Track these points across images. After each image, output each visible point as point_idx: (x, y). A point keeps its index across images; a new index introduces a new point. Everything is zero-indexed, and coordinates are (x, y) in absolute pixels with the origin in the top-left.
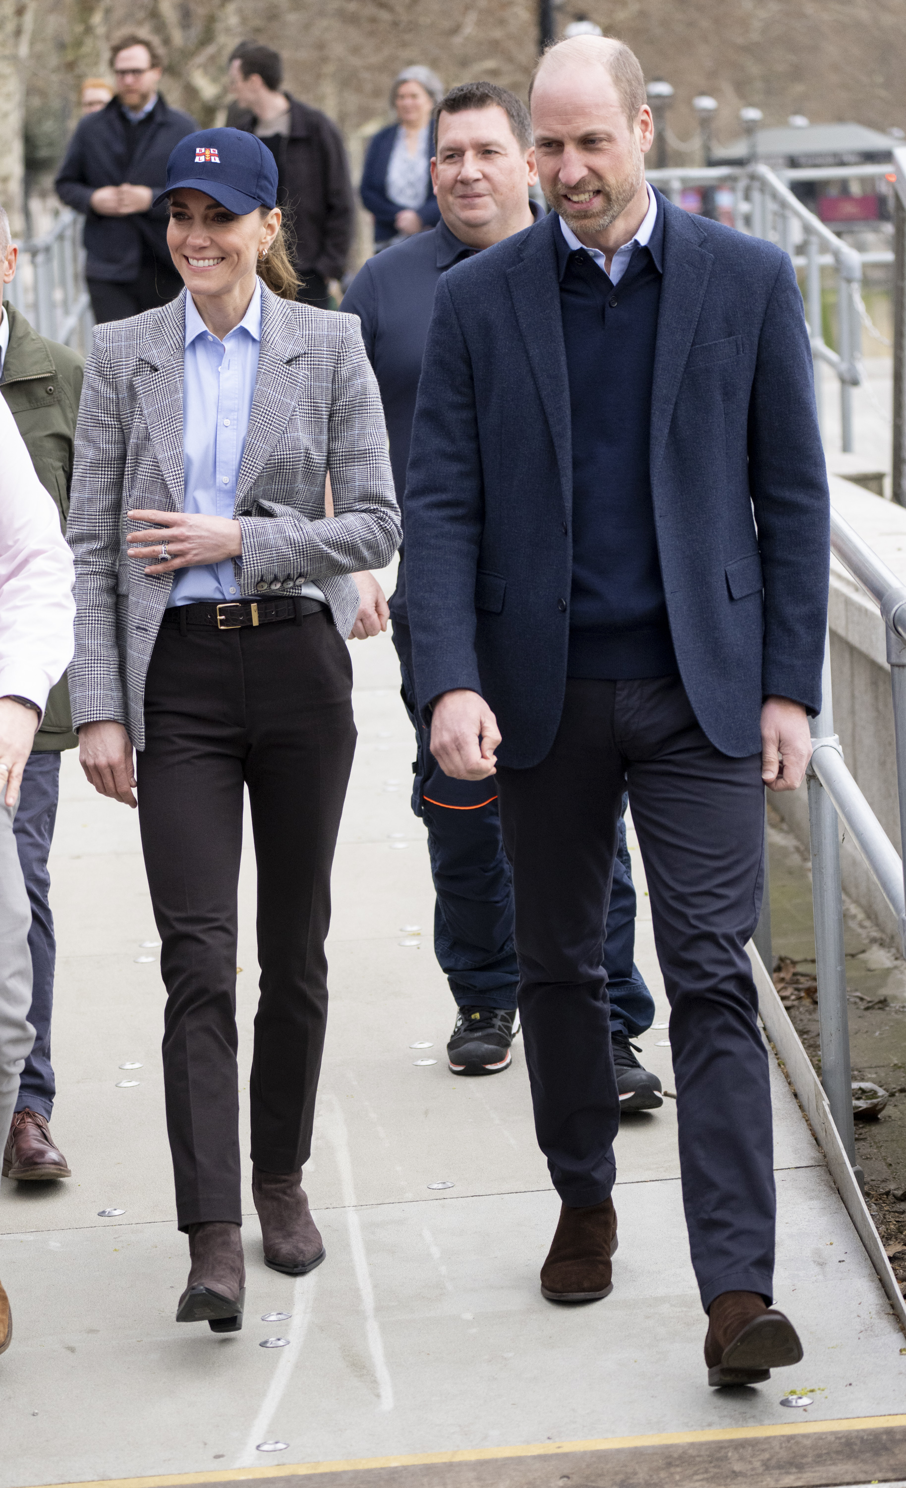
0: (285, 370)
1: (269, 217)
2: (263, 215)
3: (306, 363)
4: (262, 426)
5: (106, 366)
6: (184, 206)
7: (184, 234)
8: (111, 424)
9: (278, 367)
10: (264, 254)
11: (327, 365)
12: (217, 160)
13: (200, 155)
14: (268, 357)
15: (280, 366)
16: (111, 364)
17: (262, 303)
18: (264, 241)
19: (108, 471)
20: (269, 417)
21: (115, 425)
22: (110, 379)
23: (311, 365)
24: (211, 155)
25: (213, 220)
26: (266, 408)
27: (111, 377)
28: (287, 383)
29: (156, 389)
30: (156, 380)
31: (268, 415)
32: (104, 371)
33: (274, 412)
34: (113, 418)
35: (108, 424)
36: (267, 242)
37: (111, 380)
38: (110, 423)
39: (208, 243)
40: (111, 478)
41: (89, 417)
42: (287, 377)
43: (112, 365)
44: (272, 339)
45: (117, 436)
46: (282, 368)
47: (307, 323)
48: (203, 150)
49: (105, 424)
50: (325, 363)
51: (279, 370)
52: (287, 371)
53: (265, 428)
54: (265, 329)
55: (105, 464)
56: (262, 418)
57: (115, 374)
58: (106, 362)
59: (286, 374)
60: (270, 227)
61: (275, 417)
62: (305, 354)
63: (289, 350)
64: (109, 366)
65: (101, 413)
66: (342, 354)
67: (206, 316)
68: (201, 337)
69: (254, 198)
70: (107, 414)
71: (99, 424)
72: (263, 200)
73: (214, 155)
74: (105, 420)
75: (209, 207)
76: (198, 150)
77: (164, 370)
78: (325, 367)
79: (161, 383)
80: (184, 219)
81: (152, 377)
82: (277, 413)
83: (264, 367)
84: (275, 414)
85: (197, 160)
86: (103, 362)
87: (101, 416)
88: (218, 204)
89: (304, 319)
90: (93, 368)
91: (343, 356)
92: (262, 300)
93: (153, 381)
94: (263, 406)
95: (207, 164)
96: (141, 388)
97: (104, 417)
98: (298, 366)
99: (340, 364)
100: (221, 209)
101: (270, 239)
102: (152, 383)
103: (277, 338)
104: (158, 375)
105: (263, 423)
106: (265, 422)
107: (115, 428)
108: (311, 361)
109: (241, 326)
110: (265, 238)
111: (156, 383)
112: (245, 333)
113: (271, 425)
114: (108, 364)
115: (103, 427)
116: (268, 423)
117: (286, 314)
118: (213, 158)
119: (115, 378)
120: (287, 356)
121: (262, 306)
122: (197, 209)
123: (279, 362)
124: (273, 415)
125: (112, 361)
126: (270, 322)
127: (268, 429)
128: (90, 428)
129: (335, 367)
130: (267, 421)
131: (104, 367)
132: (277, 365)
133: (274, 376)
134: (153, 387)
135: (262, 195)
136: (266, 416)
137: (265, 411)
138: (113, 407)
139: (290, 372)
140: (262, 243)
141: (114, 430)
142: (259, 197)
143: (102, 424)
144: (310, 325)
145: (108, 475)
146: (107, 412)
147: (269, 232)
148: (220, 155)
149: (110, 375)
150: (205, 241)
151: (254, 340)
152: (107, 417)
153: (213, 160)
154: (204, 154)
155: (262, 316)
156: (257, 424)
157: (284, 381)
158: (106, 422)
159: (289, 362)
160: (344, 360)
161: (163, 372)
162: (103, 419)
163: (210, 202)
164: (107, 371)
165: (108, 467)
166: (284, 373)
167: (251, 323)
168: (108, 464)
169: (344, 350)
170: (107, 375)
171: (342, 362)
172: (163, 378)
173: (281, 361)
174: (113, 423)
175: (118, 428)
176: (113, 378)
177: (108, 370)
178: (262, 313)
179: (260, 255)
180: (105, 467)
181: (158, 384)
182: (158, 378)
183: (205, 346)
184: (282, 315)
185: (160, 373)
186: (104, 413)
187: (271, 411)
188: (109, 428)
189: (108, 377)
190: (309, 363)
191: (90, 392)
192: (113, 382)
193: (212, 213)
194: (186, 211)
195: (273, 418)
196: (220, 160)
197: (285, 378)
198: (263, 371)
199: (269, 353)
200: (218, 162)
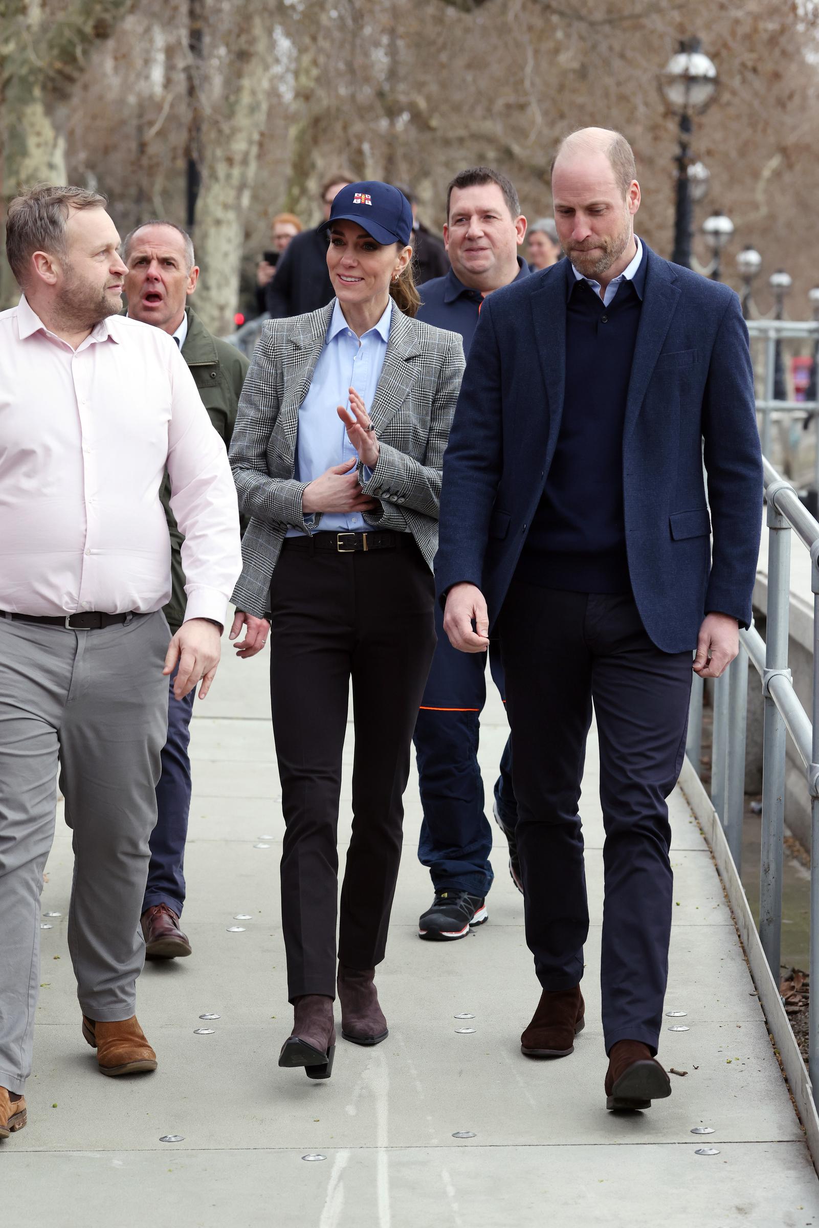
0: (404, 365)
1: (403, 251)
2: (399, 249)
3: (420, 362)
4: (383, 404)
5: (270, 348)
6: (342, 234)
7: (340, 256)
8: (269, 393)
9: (399, 363)
10: (396, 278)
11: (435, 365)
12: (370, 203)
13: (357, 198)
14: (392, 354)
15: (400, 362)
16: (274, 347)
17: (392, 316)
18: (397, 269)
19: (263, 427)
20: (388, 398)
21: (272, 393)
22: (272, 358)
23: (424, 363)
24: (366, 199)
25: (362, 247)
26: (387, 391)
27: (273, 357)
28: (404, 375)
29: (297, 363)
30: (298, 356)
31: (388, 396)
32: (268, 352)
33: (393, 394)
34: (271, 388)
35: (267, 392)
36: (399, 270)
37: (273, 359)
38: (268, 391)
39: (355, 264)
40: (265, 433)
41: (253, 386)
42: (405, 370)
43: (275, 348)
44: (397, 342)
45: (272, 402)
46: (402, 364)
47: (424, 334)
48: (360, 195)
49: (265, 392)
50: (434, 363)
51: (399, 365)
52: (405, 366)
53: (385, 405)
54: (392, 334)
55: (262, 422)
56: (383, 398)
57: (276, 355)
58: (271, 346)
59: (404, 369)
60: (403, 259)
61: (393, 398)
62: (420, 355)
63: (408, 352)
64: (273, 348)
65: (263, 383)
66: (447, 359)
67: (349, 319)
68: (343, 333)
69: (394, 234)
70: (267, 384)
71: (260, 391)
72: (401, 237)
73: (368, 199)
74: (264, 389)
75: (360, 237)
76: (356, 195)
77: (305, 350)
79: (301, 359)
80: (341, 244)
81: (296, 354)
82: (395, 396)
83: (389, 361)
84: (393, 396)
85: (355, 201)
86: (269, 345)
87: (262, 386)
88: (368, 235)
89: (422, 332)
90: (261, 350)
91: (449, 360)
92: (392, 314)
93: (296, 357)
94: (385, 390)
95: (362, 205)
96: (286, 360)
97: (265, 387)
98: (414, 364)
100: (370, 239)
101: (401, 268)
102: (294, 358)
103: (400, 342)
104: (300, 353)
105: (384, 402)
106: (386, 401)
107: (272, 396)
108: (424, 361)
109: (375, 329)
110: (398, 267)
111: (298, 359)
112: (377, 335)
113: (389, 403)
114: (272, 347)
115: (262, 394)
116: (387, 402)
117: (409, 327)
118: (366, 201)
119: (276, 358)
120: (407, 355)
121: (391, 318)
122: (351, 237)
123: (400, 359)
124: (391, 397)
125: (275, 345)
126: (396, 330)
127: (387, 406)
128: (253, 394)
130: (387, 400)
131: (269, 349)
132: (399, 361)
133: (395, 368)
134: (295, 361)
135: (401, 233)
136: (386, 397)
137: (386, 393)
138: (271, 380)
139: (407, 367)
140: (395, 270)
141: (270, 397)
142: (398, 235)
143: (262, 392)
144: (426, 335)
145: (263, 430)
146: (267, 383)
147: (402, 263)
148: (372, 200)
149: (272, 355)
150: (354, 261)
151: (383, 341)
152: (267, 387)
153: (367, 203)
154: (360, 198)
155: (391, 325)
156: (379, 402)
157: (403, 373)
158: (266, 391)
159: (407, 360)
160: (448, 362)
161: (304, 352)
162: (263, 388)
163: (361, 233)
164: (270, 352)
165: (264, 425)
166: (403, 367)
167: (382, 327)
168: (264, 422)
170: (270, 355)
171: (447, 364)
172: (303, 356)
173: (401, 358)
174: (270, 392)
175: (274, 396)
176: (274, 358)
177: (272, 351)
178: (391, 323)
179: (393, 279)
180: (261, 424)
181: (299, 360)
182: (300, 356)
183: (346, 340)
184: (405, 327)
185: (302, 352)
186: (265, 384)
187: (391, 393)
188: (267, 395)
189: (271, 357)
190: (423, 362)
191: (256, 368)
192: (274, 360)
193: (362, 241)
194: (342, 237)
195: (392, 399)
196: (372, 203)
197: (404, 371)
198: (387, 364)
199: (393, 352)
200: (371, 205)
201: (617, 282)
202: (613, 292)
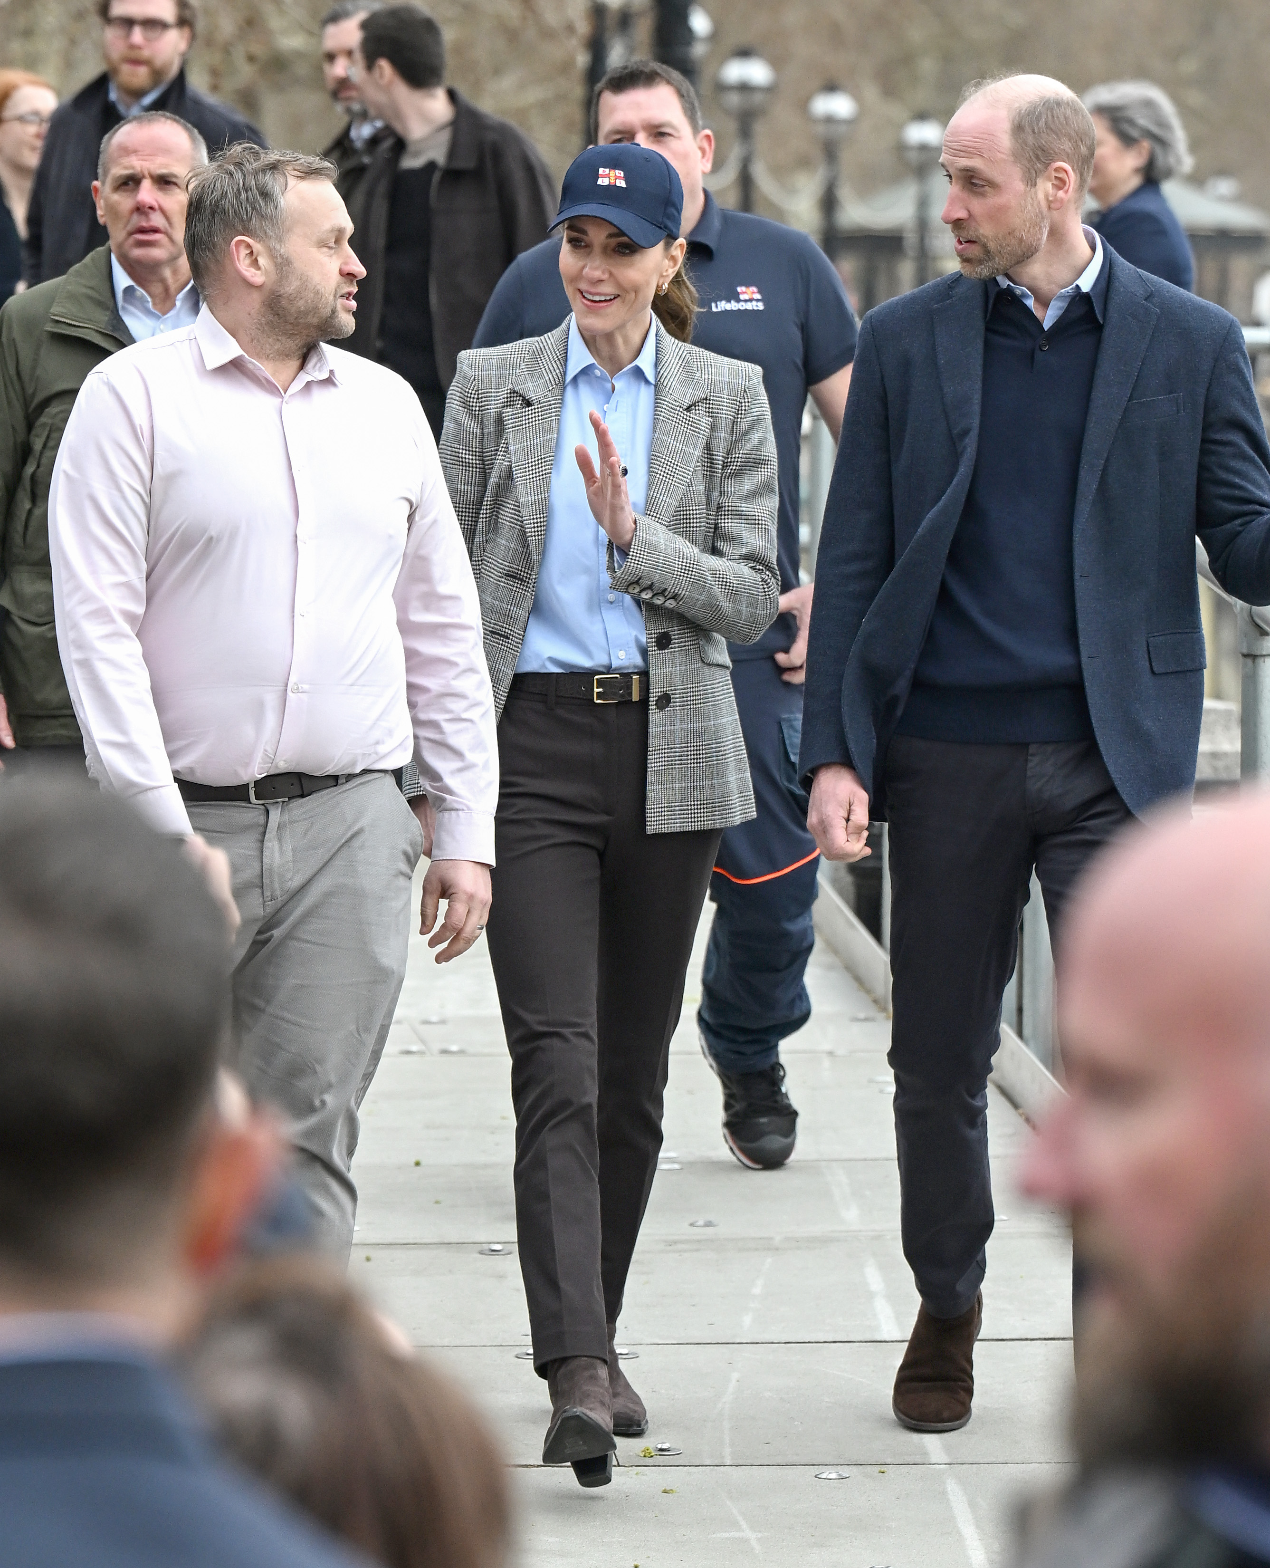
0: (685, 417)
1: (673, 248)
2: (668, 246)
3: (708, 410)
4: (664, 479)
5: (473, 396)
6: (582, 231)
7: (581, 264)
8: (472, 463)
9: (678, 414)
10: (664, 288)
11: (726, 414)
12: (623, 184)
13: (603, 176)
14: (665, 402)
15: (680, 413)
16: (478, 394)
17: (657, 343)
18: (665, 274)
20: (671, 469)
21: (476, 464)
22: (475, 411)
24: (617, 178)
26: (667, 458)
27: (477, 409)
28: (688, 431)
29: (527, 426)
30: (528, 415)
31: (670, 466)
32: (470, 402)
33: (676, 463)
34: (475, 455)
35: (469, 463)
36: (667, 276)
37: (477, 413)
38: (471, 461)
39: (606, 278)
41: (449, 453)
42: (688, 425)
43: (480, 396)
44: (670, 383)
45: (477, 477)
46: (682, 415)
47: (706, 367)
48: (607, 170)
49: (466, 462)
50: (724, 412)
51: (679, 417)
52: (688, 418)
53: (667, 480)
54: (662, 372)
56: (664, 470)
57: (482, 406)
58: (476, 392)
59: (687, 422)
60: (673, 259)
61: (678, 468)
62: (706, 399)
63: (688, 396)
64: (476, 396)
65: (463, 449)
66: (743, 404)
67: (592, 349)
68: (586, 371)
69: (661, 228)
71: (459, 461)
72: (671, 231)
73: (619, 178)
74: (465, 458)
75: (610, 236)
76: (601, 171)
77: (539, 406)
78: (724, 416)
79: (534, 419)
80: (581, 246)
81: (524, 412)
82: (679, 464)
83: (663, 414)
84: (677, 465)
85: (600, 182)
86: (470, 392)
87: (462, 453)
89: (702, 363)
90: (457, 398)
91: (745, 406)
92: (657, 339)
93: (525, 416)
94: (664, 457)
95: (612, 188)
96: (510, 421)
97: (466, 454)
98: (697, 412)
99: (741, 414)
101: (671, 273)
102: (523, 418)
103: (674, 383)
104: (531, 410)
105: (661, 475)
106: (667, 474)
107: (476, 468)
108: (710, 408)
109: (636, 365)
110: (667, 270)
111: (528, 419)
112: (638, 373)
114: (475, 394)
115: (462, 466)
116: (670, 475)
117: (683, 356)
118: (618, 181)
119: (482, 411)
120: (687, 402)
121: (657, 347)
122: (596, 236)
123: (678, 408)
124: (675, 467)
125: (481, 392)
126: (667, 365)
129: (735, 418)
131: (470, 397)
132: (677, 412)
133: (673, 422)
134: (524, 422)
135: (669, 224)
136: (667, 467)
137: (666, 462)
139: (691, 419)
140: (662, 276)
142: (666, 227)
143: (462, 462)
144: (710, 369)
146: (468, 448)
147: (672, 264)
148: (626, 178)
149: (476, 406)
150: (603, 274)
151: (647, 382)
152: (469, 454)
153: (618, 184)
154: (608, 176)
155: (657, 357)
156: (658, 476)
157: (685, 430)
158: (467, 460)
159: (688, 409)
160: (745, 410)
161: (538, 408)
162: (464, 456)
163: (611, 231)
164: (473, 402)
165: (465, 511)
166: (684, 421)
167: (646, 362)
169: (746, 400)
170: (472, 407)
171: (743, 412)
172: (537, 414)
173: (680, 407)
174: (474, 462)
175: (479, 468)
176: (479, 411)
177: (475, 400)
178: (657, 354)
179: (659, 287)
181: (531, 420)
182: (531, 413)
183: (589, 382)
184: (678, 357)
185: (534, 409)
186: (466, 450)
187: (671, 461)
188: (469, 467)
189: (474, 409)
191: (452, 426)
192: (479, 414)
193: (614, 242)
194: (583, 236)
195: (676, 469)
196: (626, 183)
197: (686, 426)
198: (661, 418)
199: (667, 400)
200: (624, 186)
201: (1067, 294)
202: (1060, 308)
